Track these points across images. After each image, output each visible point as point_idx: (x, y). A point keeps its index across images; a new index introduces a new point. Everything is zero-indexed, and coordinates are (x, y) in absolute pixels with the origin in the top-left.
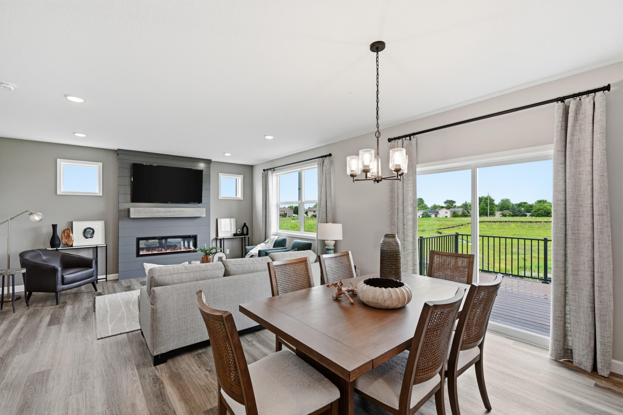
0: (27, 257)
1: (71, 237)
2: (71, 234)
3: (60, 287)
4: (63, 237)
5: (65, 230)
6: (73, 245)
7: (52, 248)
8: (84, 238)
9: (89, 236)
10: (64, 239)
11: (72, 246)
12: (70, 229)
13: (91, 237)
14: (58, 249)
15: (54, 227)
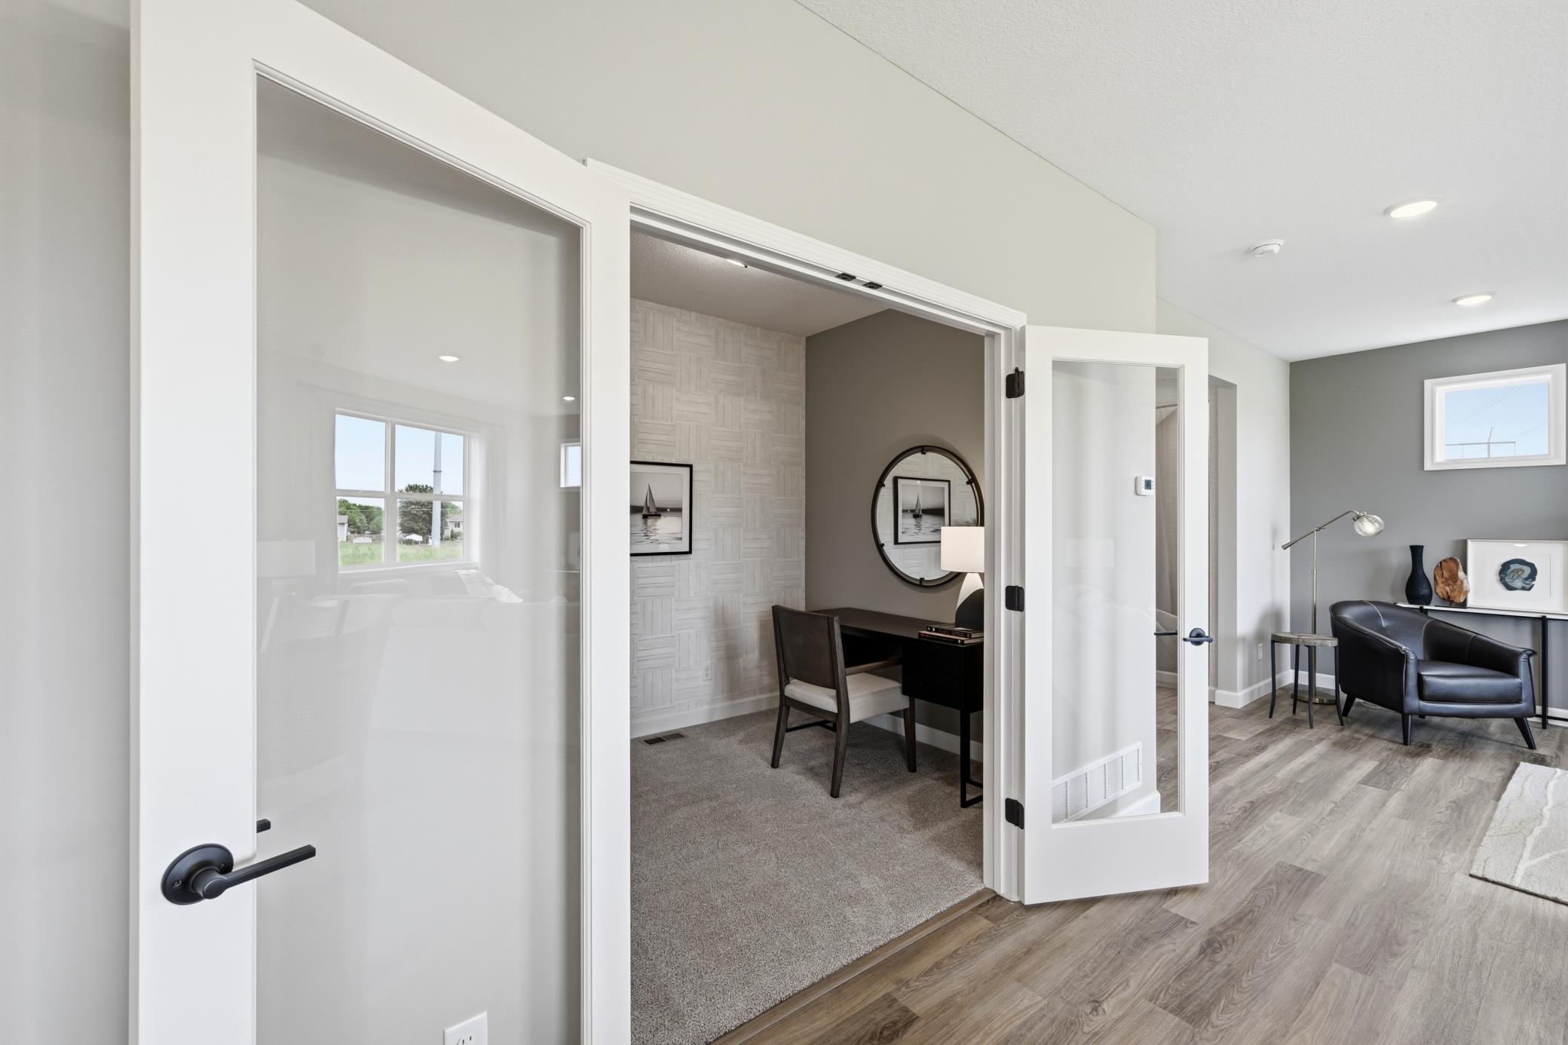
0: (1348, 615)
1: (1462, 582)
2: (1461, 574)
3: (1413, 702)
4: (1438, 579)
5: (1445, 561)
6: (1469, 604)
7: (1410, 603)
8: (1501, 588)
9: (1518, 583)
10: (1441, 585)
11: (1464, 605)
12: (1459, 559)
13: (1523, 589)
14: (1425, 607)
15: (1417, 551)
